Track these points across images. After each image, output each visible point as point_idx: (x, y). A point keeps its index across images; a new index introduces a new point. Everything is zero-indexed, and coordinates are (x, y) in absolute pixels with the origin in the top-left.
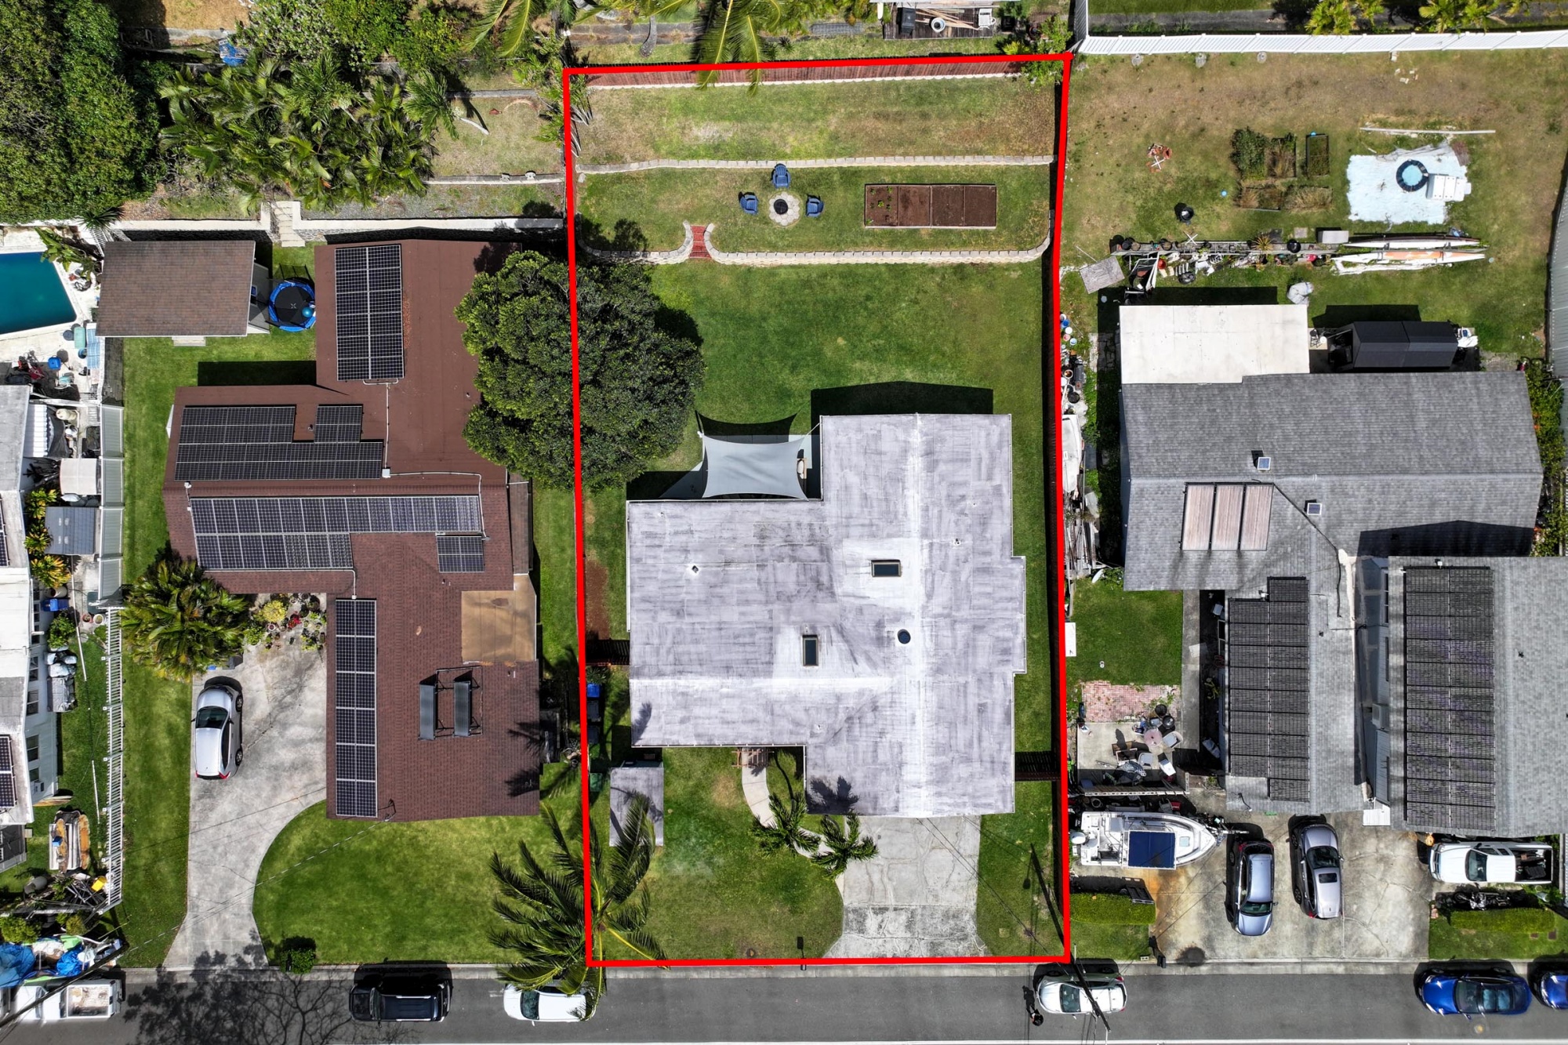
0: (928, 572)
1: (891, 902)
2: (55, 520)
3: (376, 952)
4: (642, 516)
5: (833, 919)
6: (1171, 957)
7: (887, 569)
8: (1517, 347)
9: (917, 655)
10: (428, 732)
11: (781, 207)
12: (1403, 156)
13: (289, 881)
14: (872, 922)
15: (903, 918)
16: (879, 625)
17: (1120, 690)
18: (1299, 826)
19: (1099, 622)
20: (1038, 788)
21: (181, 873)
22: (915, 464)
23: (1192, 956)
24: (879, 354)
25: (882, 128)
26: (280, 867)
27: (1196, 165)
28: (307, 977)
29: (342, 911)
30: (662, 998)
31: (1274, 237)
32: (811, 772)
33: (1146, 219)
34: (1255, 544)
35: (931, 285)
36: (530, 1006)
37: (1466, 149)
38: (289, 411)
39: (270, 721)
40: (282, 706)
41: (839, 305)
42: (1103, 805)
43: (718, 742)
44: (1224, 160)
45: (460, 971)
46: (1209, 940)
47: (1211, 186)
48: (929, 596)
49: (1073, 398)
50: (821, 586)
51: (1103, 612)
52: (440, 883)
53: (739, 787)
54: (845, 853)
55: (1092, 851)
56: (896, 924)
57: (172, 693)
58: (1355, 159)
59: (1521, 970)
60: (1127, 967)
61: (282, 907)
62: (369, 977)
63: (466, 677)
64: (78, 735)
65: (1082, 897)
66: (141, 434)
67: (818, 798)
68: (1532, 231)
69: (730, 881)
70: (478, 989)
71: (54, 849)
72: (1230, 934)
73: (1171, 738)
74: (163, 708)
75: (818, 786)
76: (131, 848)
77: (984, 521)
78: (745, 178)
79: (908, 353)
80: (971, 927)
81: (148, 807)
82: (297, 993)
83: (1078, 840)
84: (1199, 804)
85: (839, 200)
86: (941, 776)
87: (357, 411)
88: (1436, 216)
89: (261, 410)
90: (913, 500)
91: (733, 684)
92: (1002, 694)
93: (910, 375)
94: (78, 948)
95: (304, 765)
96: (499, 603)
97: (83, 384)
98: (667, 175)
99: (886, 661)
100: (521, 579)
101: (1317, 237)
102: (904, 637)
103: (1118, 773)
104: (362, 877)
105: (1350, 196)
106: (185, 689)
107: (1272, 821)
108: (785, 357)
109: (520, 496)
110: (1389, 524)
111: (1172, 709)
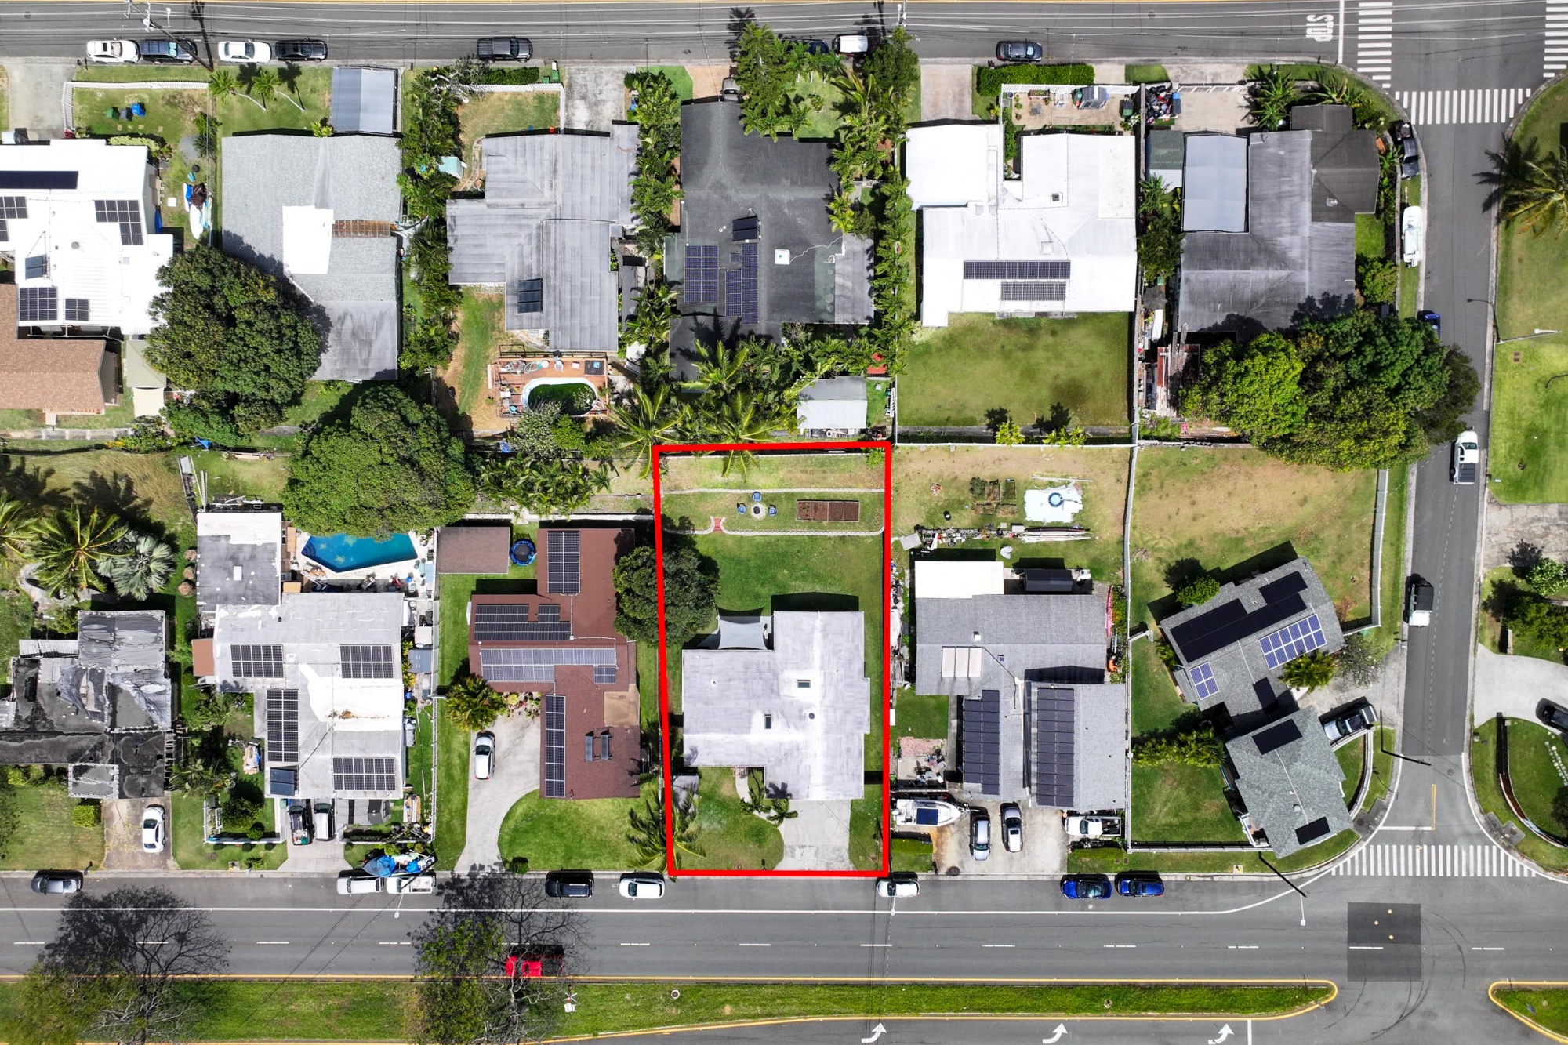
0: (824, 686)
1: (807, 842)
2: (413, 656)
3: (557, 865)
4: (690, 658)
5: (779, 851)
6: (943, 871)
7: (804, 684)
8: (1109, 579)
9: (818, 725)
10: (590, 758)
11: (757, 511)
12: (1052, 491)
13: (516, 830)
14: (798, 852)
15: (813, 850)
16: (800, 710)
17: (918, 741)
18: (1005, 807)
19: (909, 708)
20: (876, 788)
21: (464, 825)
22: (818, 635)
23: (953, 871)
24: (804, 578)
25: (804, 477)
26: (511, 823)
27: (953, 494)
28: (525, 877)
29: (541, 844)
30: (696, 889)
31: (990, 527)
32: (768, 779)
33: (930, 518)
34: (976, 674)
35: (829, 545)
36: (633, 890)
37: (1081, 487)
38: (524, 608)
39: (508, 752)
40: (514, 745)
41: (785, 555)
42: (910, 796)
43: (725, 765)
44: (967, 491)
45: (598, 875)
46: (961, 863)
47: (961, 503)
48: (824, 697)
49: (896, 601)
50: (773, 691)
51: (911, 704)
52: (589, 832)
53: (734, 786)
54: (782, 815)
55: (903, 818)
56: (809, 854)
57: (461, 738)
58: (1029, 492)
59: (1111, 879)
60: (922, 876)
61: (512, 842)
62: (553, 877)
63: (607, 733)
64: (416, 759)
65: (898, 841)
66: (447, 613)
67: (772, 791)
68: (1114, 525)
69: (729, 832)
70: (606, 883)
71: (406, 811)
72: (972, 860)
73: (941, 764)
74: (457, 745)
75: (772, 785)
76: (439, 811)
77: (850, 662)
78: (740, 496)
79: (818, 578)
80: (846, 855)
81: (448, 793)
82: (520, 886)
83: (895, 812)
84: (956, 797)
85: (784, 507)
86: (828, 781)
87: (556, 608)
88: (1067, 519)
89: (512, 607)
90: (817, 652)
91: (732, 737)
92: (859, 743)
93: (819, 589)
94: (417, 860)
95: (523, 774)
96: (622, 697)
97: (421, 590)
98: (703, 494)
99: (804, 727)
100: (632, 686)
101: (1010, 529)
102: (812, 716)
103: (917, 782)
104: (551, 828)
105: (1027, 509)
106: (467, 735)
107: (991, 803)
108: (758, 579)
109: (632, 648)
110: (1037, 667)
111: (943, 751)
